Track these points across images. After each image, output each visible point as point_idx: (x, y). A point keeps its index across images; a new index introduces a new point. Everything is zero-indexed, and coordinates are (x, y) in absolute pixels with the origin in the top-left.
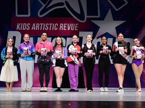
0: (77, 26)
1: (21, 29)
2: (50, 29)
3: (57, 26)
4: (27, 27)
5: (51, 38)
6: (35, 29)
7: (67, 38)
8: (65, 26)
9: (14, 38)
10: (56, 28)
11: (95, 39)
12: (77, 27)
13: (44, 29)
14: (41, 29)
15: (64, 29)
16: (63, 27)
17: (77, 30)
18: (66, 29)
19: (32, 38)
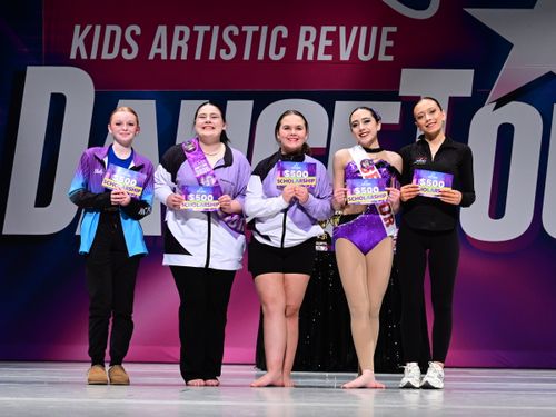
0: (390, 36)
1: (93, 56)
2: (246, 56)
3: (281, 42)
4: (124, 44)
5: (251, 103)
6: (164, 57)
7: (338, 104)
8: (328, 38)
9: (58, 103)
10: (277, 52)
11: (488, 108)
12: (391, 43)
13: (212, 56)
14: (198, 56)
15: (322, 57)
16: (316, 44)
17: (390, 58)
18: (329, 58)
19: (153, 102)
